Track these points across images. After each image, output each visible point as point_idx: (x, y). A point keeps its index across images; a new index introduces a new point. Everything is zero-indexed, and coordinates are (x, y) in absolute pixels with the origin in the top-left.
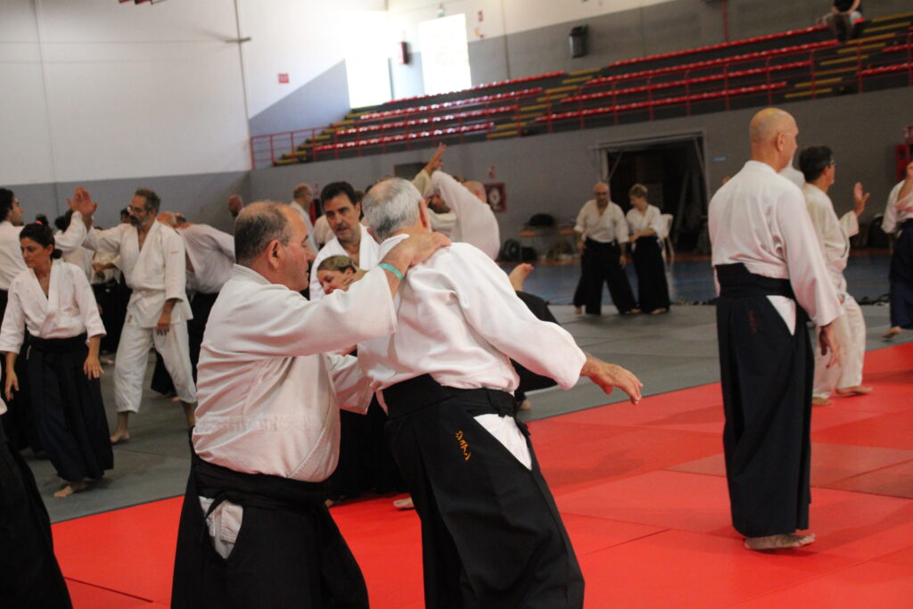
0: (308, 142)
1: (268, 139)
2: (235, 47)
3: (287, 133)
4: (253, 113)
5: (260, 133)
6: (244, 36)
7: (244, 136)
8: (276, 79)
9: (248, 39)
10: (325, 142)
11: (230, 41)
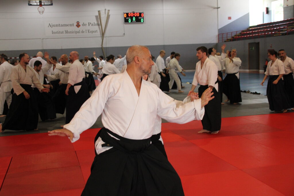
0: (235, 35)
1: (222, 35)
2: (216, 10)
3: (235, 32)
4: (220, 27)
5: (222, 33)
6: (219, 7)
7: (217, 33)
8: (227, 18)
9: (219, 8)
10: (238, 36)
11: (215, 8)
